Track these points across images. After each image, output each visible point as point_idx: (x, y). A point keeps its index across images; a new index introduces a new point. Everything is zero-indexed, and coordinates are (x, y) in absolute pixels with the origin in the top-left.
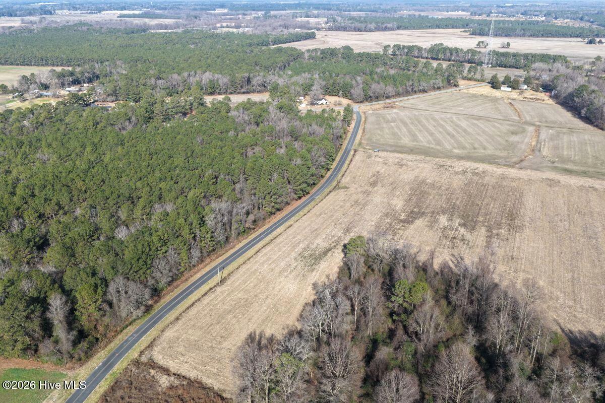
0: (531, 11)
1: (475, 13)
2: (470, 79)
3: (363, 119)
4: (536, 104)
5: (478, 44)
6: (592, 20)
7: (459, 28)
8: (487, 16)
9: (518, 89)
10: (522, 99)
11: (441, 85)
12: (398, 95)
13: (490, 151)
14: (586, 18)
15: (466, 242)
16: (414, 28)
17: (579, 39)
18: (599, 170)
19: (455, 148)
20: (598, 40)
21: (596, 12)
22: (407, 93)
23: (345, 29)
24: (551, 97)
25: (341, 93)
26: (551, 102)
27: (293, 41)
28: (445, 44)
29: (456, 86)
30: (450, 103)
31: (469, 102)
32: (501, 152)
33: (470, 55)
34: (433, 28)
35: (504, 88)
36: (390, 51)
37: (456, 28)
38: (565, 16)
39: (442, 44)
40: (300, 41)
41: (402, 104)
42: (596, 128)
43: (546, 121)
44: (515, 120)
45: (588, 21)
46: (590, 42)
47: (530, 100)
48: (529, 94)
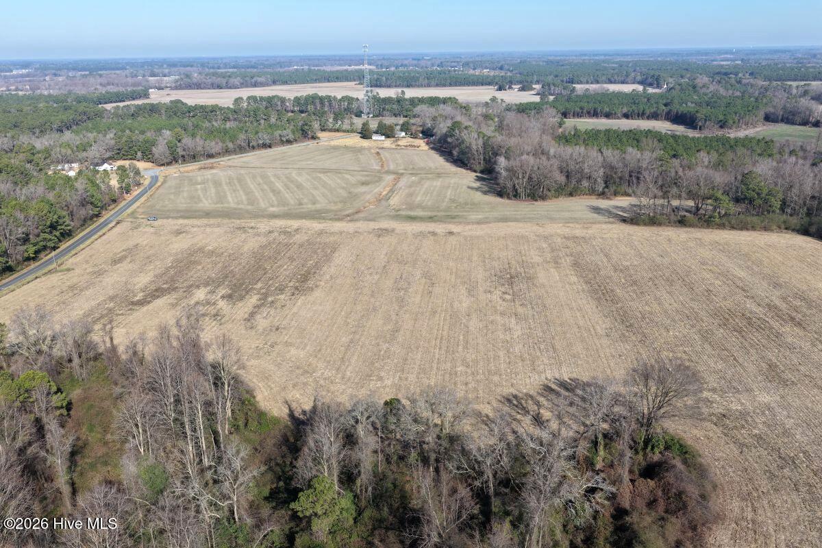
2: (338, 130)
3: (159, 184)
4: (410, 151)
7: (355, 80)
9: (394, 137)
10: (394, 147)
11: (291, 137)
12: (227, 152)
13: (322, 204)
15: (219, 318)
17: (491, 87)
19: (272, 206)
20: (508, 86)
22: (241, 150)
24: (427, 143)
25: (139, 154)
26: (426, 148)
29: (314, 138)
30: (297, 158)
31: (324, 154)
32: (335, 205)
33: (346, 104)
35: (375, 137)
36: (244, 106)
37: (351, 81)
41: (230, 163)
42: (469, 171)
43: (413, 168)
44: (375, 169)
47: (403, 147)
48: (405, 141)
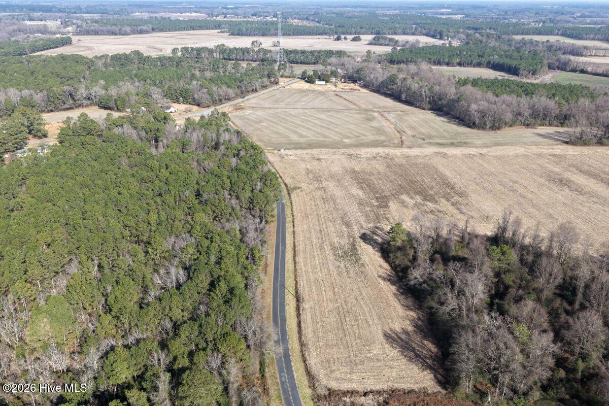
0: (261, 12)
1: (212, 15)
4: (357, 94)
5: (253, 43)
6: (317, 20)
8: (224, 17)
9: (330, 82)
10: (340, 90)
12: (237, 96)
13: (371, 137)
14: (311, 18)
16: (169, 30)
18: (459, 141)
19: (343, 139)
20: (343, 37)
21: (313, 13)
23: (96, 33)
24: (361, 86)
25: (181, 99)
26: (365, 91)
27: (51, 48)
28: (227, 45)
29: (277, 83)
30: (289, 100)
31: (303, 97)
32: (380, 137)
33: (261, 54)
34: (188, 30)
35: (318, 82)
36: (179, 54)
37: (210, 29)
38: (293, 16)
39: (223, 45)
40: (57, 47)
41: (247, 105)
42: (419, 109)
44: (356, 108)
45: (314, 21)
46: (338, 39)
47: (348, 90)
48: (341, 85)
